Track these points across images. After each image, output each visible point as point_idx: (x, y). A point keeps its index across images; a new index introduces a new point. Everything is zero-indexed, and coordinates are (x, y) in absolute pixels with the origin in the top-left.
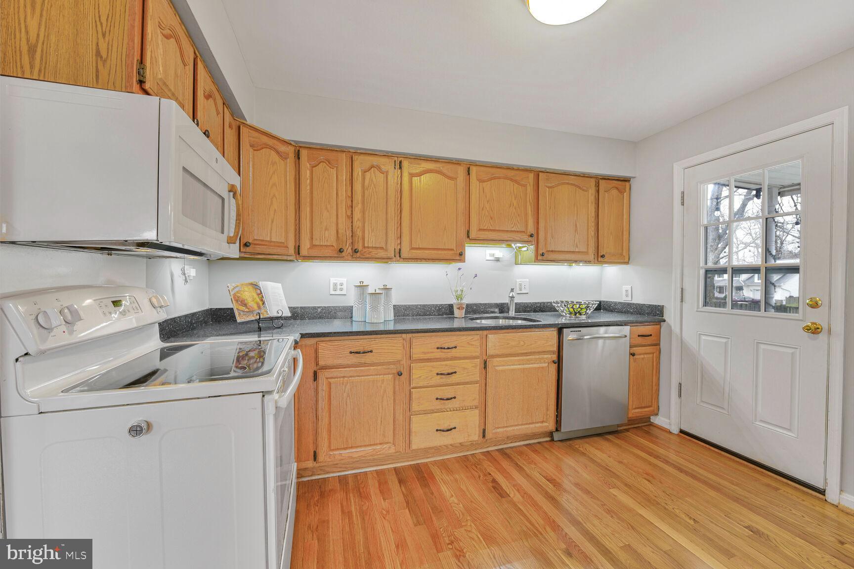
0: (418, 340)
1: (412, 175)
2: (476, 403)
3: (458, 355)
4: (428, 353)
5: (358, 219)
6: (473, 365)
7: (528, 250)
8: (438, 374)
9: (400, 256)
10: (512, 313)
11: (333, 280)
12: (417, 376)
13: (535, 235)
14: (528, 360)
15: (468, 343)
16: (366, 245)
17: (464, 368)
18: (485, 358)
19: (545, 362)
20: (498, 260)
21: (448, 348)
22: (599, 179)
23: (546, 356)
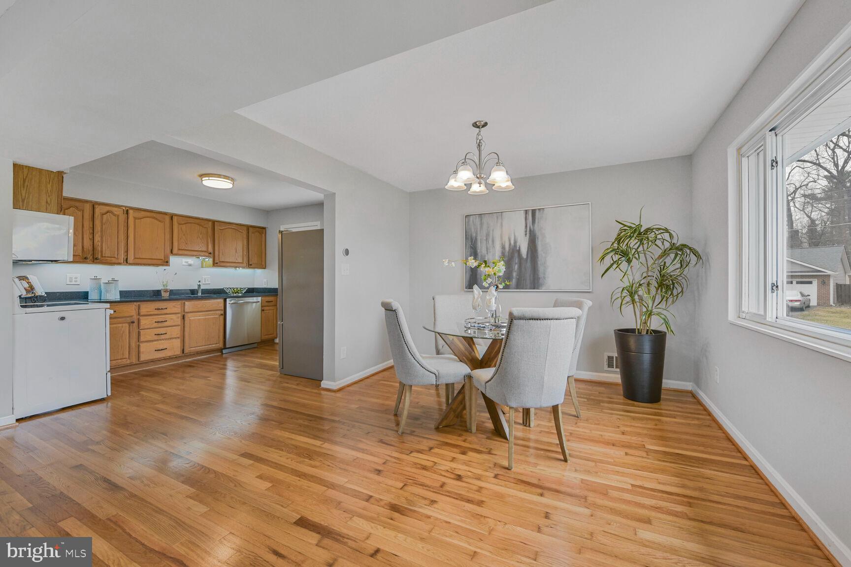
0: (144, 304)
1: (135, 218)
2: (178, 336)
3: (168, 312)
4: (150, 311)
5: (98, 241)
6: (177, 317)
7: (209, 261)
8: (156, 322)
9: (127, 262)
10: (200, 294)
11: (69, 275)
12: (143, 324)
13: (212, 254)
14: (208, 314)
15: (175, 306)
16: (104, 255)
17: (172, 319)
18: (183, 314)
19: (216, 315)
20: (190, 265)
21: (162, 309)
22: (248, 227)
23: (216, 312)
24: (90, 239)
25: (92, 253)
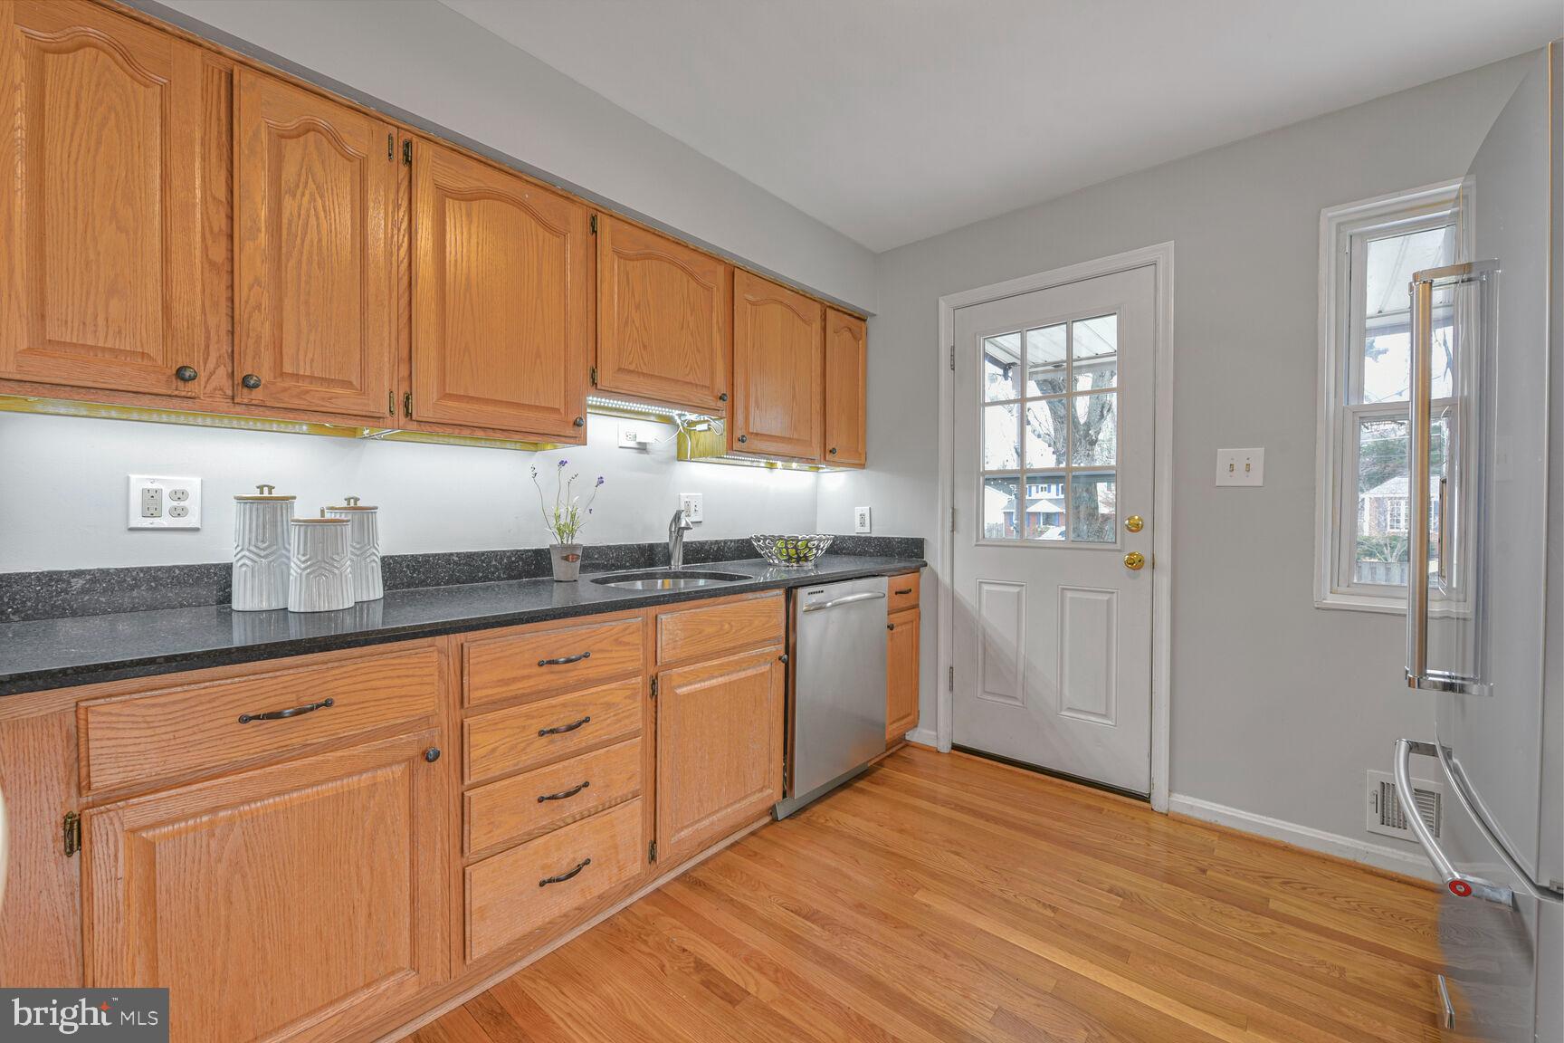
0: (481, 646)
1: (442, 194)
2: (635, 785)
3: (592, 674)
4: (515, 680)
5: (257, 281)
6: (629, 693)
7: (710, 428)
8: (542, 733)
9: (408, 414)
10: (677, 564)
11: (139, 483)
12: (482, 752)
13: (728, 398)
14: (737, 662)
15: (616, 640)
16: (288, 368)
17: (609, 705)
18: (652, 671)
19: (765, 663)
20: (642, 448)
21: (568, 661)
22: (829, 307)
23: (767, 650)
24: (212, 264)
25: (226, 348)
